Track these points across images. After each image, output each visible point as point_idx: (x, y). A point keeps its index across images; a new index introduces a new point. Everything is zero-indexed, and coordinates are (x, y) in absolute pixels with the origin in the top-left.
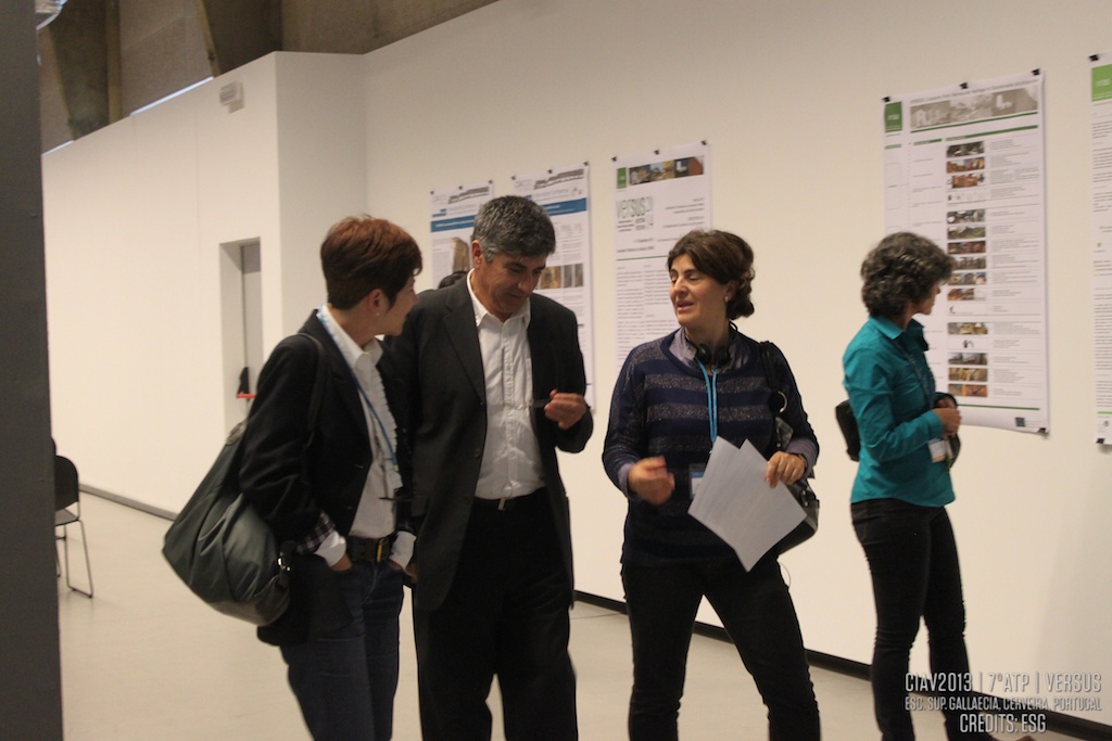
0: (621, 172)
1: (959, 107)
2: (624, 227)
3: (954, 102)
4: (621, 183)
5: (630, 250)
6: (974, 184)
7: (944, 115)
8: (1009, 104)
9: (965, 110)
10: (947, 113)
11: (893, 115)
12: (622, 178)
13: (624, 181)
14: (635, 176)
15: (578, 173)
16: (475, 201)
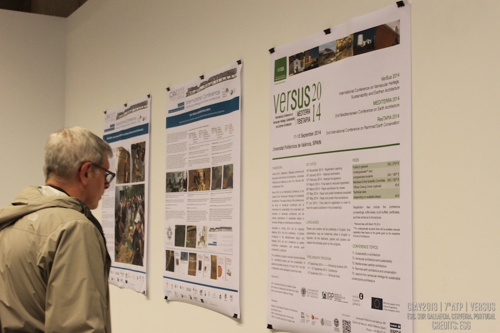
0: (280, 63)
2: (281, 122)
5: (289, 147)
12: (282, 69)
13: (284, 73)
14: (297, 64)
15: (231, 73)
16: (136, 114)
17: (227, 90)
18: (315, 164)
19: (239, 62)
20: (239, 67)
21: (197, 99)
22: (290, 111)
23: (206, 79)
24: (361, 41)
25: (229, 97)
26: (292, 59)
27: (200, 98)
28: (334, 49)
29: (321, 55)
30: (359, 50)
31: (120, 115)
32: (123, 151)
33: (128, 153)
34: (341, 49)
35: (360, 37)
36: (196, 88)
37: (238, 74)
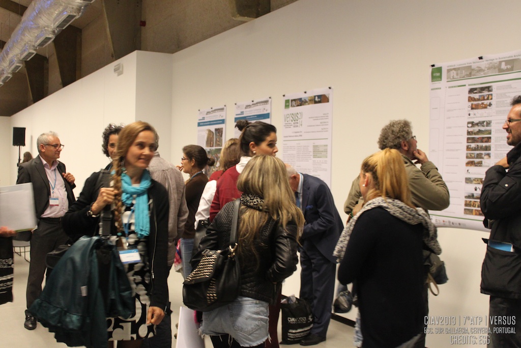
0: (287, 101)
1: (477, 69)
2: (287, 126)
3: (474, 66)
4: (287, 106)
5: (290, 136)
6: (485, 107)
7: (468, 73)
9: (480, 70)
10: (470, 72)
11: (436, 73)
12: (288, 104)
13: (289, 106)
14: (294, 103)
15: (266, 102)
16: (218, 113)
17: (264, 109)
18: (299, 144)
19: (270, 98)
20: (270, 100)
21: (250, 111)
22: (291, 122)
23: (255, 102)
24: (317, 99)
25: (265, 112)
26: (292, 101)
27: (252, 111)
28: (307, 100)
29: (303, 101)
30: (316, 102)
31: (208, 113)
32: (210, 131)
33: (213, 133)
34: (310, 100)
35: (316, 97)
36: (250, 106)
37: (269, 102)
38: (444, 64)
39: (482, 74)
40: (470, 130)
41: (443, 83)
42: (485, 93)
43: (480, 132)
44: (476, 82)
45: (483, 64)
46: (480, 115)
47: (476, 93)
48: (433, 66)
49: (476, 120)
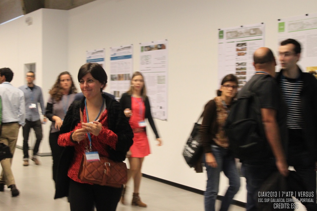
0: (142, 47)
1: (240, 33)
3: (239, 31)
5: (144, 70)
6: (243, 55)
8: (254, 32)
9: (242, 34)
10: (236, 34)
11: (221, 34)
12: (143, 49)
14: (146, 49)
15: (130, 47)
16: (99, 54)
17: (128, 52)
18: (149, 75)
19: (132, 45)
22: (145, 61)
23: (123, 47)
24: (159, 47)
25: (129, 54)
27: (121, 53)
28: (154, 47)
29: (151, 48)
31: (93, 53)
34: (156, 47)
35: (159, 45)
37: (132, 48)
38: (225, 29)
39: (242, 36)
40: (238, 67)
41: (224, 40)
42: (244, 47)
43: (242, 69)
44: (240, 40)
45: (243, 30)
46: (241, 59)
47: (239, 46)
48: (219, 29)
49: (240, 62)
